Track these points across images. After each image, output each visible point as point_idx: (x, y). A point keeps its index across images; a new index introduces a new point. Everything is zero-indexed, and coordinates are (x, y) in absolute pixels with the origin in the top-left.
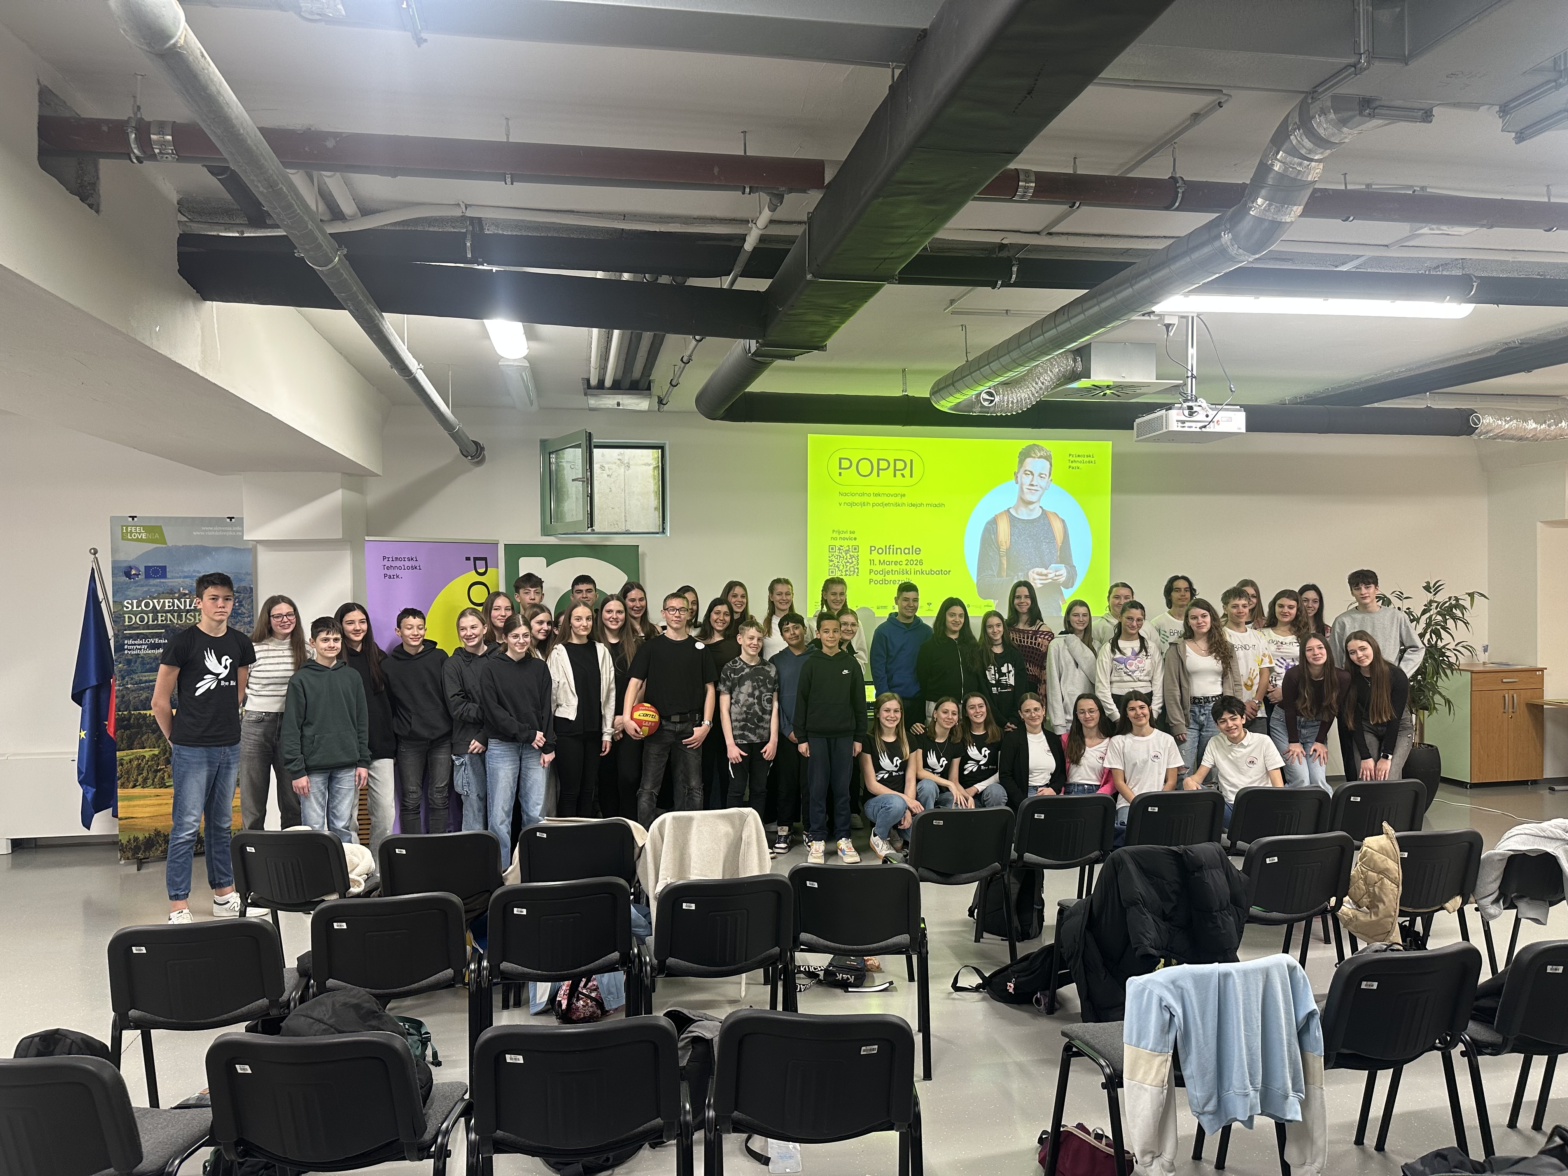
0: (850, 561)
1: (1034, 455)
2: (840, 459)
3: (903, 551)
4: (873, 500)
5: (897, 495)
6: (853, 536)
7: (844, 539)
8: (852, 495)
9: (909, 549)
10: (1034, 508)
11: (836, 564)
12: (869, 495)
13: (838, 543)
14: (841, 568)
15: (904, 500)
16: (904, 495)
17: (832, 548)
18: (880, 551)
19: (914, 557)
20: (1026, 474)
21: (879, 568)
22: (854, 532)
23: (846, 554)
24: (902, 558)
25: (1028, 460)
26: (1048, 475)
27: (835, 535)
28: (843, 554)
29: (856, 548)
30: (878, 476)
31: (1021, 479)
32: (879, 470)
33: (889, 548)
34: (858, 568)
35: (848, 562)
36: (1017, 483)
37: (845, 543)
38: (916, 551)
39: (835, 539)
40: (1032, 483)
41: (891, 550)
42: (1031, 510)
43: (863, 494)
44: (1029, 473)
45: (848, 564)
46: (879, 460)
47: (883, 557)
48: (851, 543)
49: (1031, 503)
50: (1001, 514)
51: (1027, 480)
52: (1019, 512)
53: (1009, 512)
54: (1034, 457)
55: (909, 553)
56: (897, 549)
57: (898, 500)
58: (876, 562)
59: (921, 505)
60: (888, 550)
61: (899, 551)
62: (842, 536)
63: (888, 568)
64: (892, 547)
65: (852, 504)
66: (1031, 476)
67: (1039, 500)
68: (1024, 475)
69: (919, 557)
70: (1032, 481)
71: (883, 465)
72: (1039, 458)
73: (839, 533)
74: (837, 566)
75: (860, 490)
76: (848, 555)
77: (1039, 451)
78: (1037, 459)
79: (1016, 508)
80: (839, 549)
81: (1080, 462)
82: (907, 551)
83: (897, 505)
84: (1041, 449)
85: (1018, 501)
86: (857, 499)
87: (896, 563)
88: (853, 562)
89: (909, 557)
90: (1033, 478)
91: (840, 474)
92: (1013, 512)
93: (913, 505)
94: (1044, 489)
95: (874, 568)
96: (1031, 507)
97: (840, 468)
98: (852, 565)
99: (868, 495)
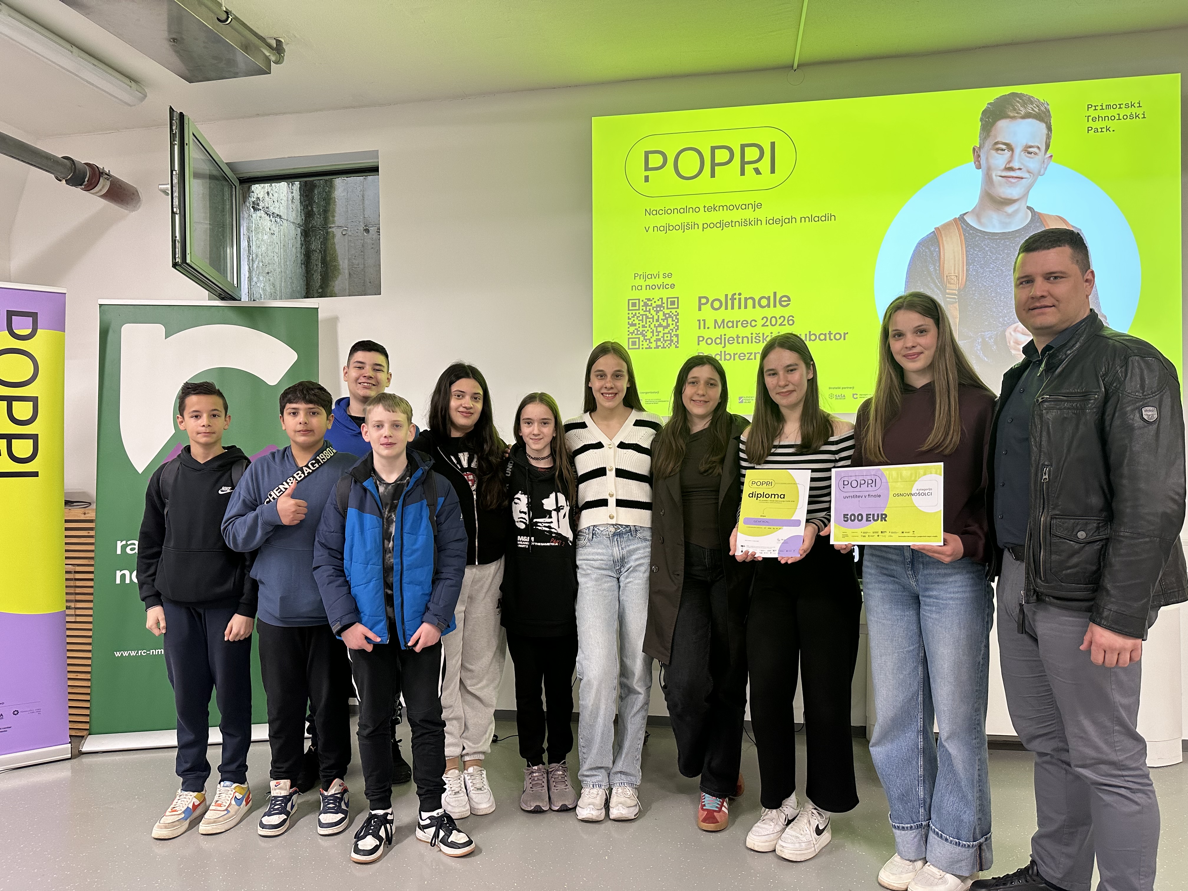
0: (665, 324)
1: (1011, 114)
2: (647, 154)
3: (757, 303)
4: (702, 218)
5: (747, 206)
6: (668, 281)
7: (652, 287)
8: (666, 212)
9: (768, 299)
10: (1016, 212)
11: (641, 329)
12: (696, 210)
13: (643, 295)
14: (649, 335)
15: (760, 214)
16: (759, 206)
17: (633, 304)
18: (717, 304)
19: (778, 311)
20: (998, 149)
21: (714, 333)
22: (670, 275)
23: (657, 312)
24: (758, 314)
25: (1002, 124)
26: (1043, 148)
27: (639, 282)
28: (652, 312)
29: (674, 302)
30: (713, 175)
31: (987, 159)
32: (714, 165)
33: (733, 299)
34: (677, 336)
35: (660, 325)
36: (979, 167)
37: (656, 294)
38: (780, 301)
39: (638, 288)
40: (1011, 165)
41: (736, 302)
42: (1009, 215)
43: (686, 210)
44: (1004, 147)
45: (659, 329)
46: (713, 149)
47: (723, 314)
48: (665, 294)
49: (1010, 202)
50: (947, 226)
51: (1000, 160)
52: (983, 220)
53: (964, 221)
54: (1013, 118)
55: (768, 305)
56: (746, 299)
57: (749, 214)
58: (710, 323)
59: (790, 220)
60: (729, 302)
61: (750, 302)
62: (650, 282)
63: (731, 333)
64: (737, 297)
65: (667, 228)
66: (1007, 154)
67: (1026, 195)
68: (993, 152)
69: (786, 312)
70: (1009, 162)
71: (722, 156)
72: (1023, 117)
73: (645, 277)
74: (642, 334)
75: (680, 203)
76: (661, 314)
77: (1024, 105)
78: (1020, 120)
79: (977, 213)
80: (646, 305)
81: (1112, 118)
82: (764, 302)
83: (747, 223)
84: (1027, 100)
85: (982, 199)
86: (676, 219)
87: (745, 324)
88: (668, 325)
89: (770, 312)
90: (1012, 156)
91: (647, 179)
92: (969, 220)
93: (775, 221)
94: (1035, 175)
95: (706, 334)
96: (1010, 209)
97: (647, 168)
98: (666, 331)
99: (694, 210)
